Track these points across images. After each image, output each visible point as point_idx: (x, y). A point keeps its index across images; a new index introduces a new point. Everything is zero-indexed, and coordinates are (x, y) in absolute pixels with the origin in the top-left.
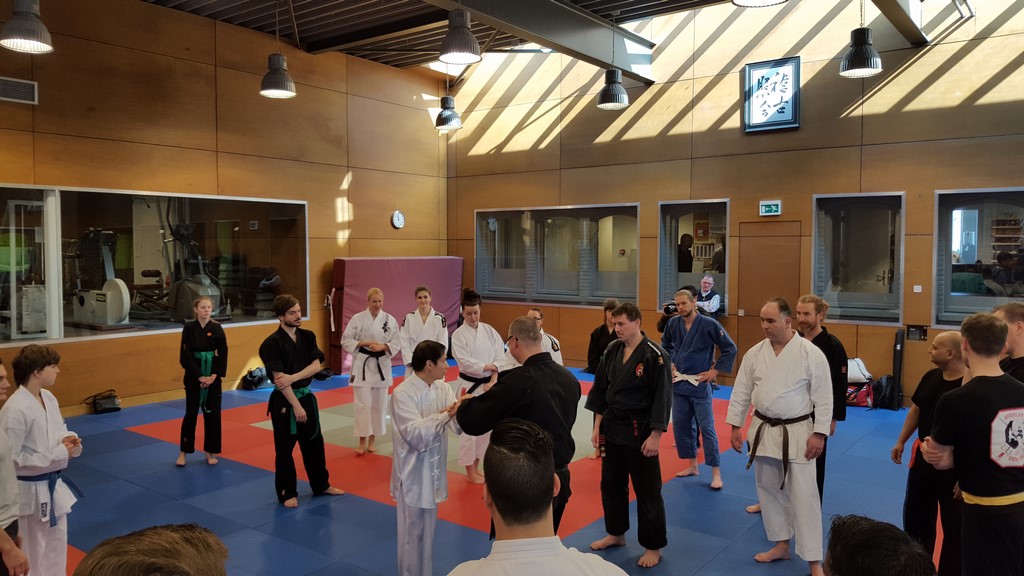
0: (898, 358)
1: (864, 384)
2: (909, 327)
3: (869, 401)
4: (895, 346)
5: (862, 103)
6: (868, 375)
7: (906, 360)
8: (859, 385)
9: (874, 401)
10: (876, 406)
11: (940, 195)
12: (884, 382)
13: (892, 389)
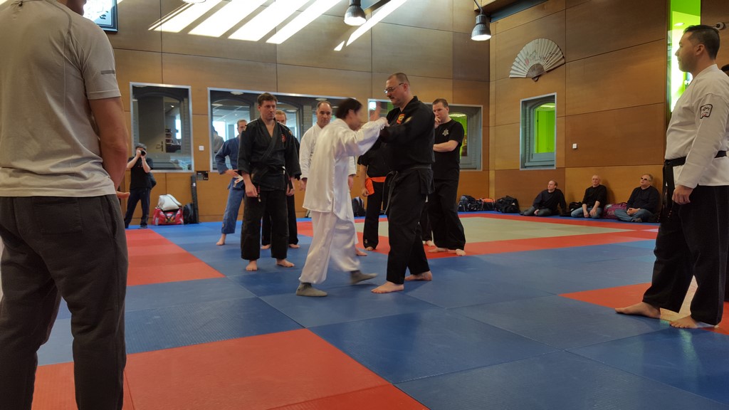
0: (194, 192)
1: (177, 210)
2: (198, 172)
3: (182, 220)
4: (192, 184)
5: (161, 24)
6: (179, 203)
7: (199, 193)
8: (174, 211)
9: (184, 220)
10: (186, 222)
11: (211, 91)
12: (189, 207)
13: (194, 212)
